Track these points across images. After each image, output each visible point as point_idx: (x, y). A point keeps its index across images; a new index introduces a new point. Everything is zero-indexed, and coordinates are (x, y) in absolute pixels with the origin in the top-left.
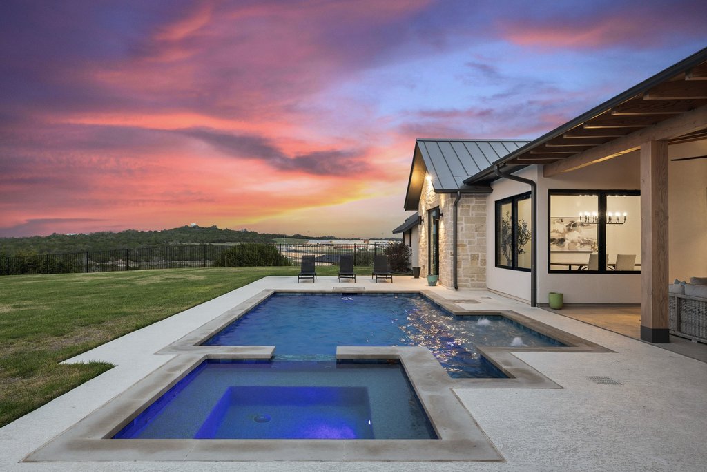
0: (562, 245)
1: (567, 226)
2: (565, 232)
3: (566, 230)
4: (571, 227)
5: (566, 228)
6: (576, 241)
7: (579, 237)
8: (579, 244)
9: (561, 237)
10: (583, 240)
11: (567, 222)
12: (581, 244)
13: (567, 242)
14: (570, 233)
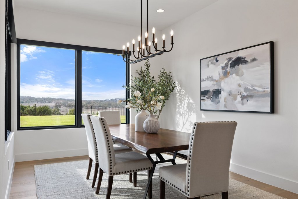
0: (217, 100)
1: (223, 68)
2: (221, 79)
3: (222, 75)
4: (228, 69)
5: (221, 72)
6: (234, 93)
7: (239, 85)
8: (239, 98)
9: (216, 88)
10: (246, 90)
11: (223, 61)
12: (243, 98)
13: (223, 95)
14: (227, 80)
